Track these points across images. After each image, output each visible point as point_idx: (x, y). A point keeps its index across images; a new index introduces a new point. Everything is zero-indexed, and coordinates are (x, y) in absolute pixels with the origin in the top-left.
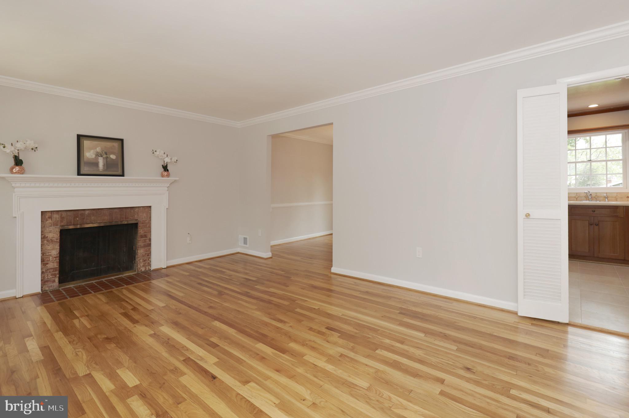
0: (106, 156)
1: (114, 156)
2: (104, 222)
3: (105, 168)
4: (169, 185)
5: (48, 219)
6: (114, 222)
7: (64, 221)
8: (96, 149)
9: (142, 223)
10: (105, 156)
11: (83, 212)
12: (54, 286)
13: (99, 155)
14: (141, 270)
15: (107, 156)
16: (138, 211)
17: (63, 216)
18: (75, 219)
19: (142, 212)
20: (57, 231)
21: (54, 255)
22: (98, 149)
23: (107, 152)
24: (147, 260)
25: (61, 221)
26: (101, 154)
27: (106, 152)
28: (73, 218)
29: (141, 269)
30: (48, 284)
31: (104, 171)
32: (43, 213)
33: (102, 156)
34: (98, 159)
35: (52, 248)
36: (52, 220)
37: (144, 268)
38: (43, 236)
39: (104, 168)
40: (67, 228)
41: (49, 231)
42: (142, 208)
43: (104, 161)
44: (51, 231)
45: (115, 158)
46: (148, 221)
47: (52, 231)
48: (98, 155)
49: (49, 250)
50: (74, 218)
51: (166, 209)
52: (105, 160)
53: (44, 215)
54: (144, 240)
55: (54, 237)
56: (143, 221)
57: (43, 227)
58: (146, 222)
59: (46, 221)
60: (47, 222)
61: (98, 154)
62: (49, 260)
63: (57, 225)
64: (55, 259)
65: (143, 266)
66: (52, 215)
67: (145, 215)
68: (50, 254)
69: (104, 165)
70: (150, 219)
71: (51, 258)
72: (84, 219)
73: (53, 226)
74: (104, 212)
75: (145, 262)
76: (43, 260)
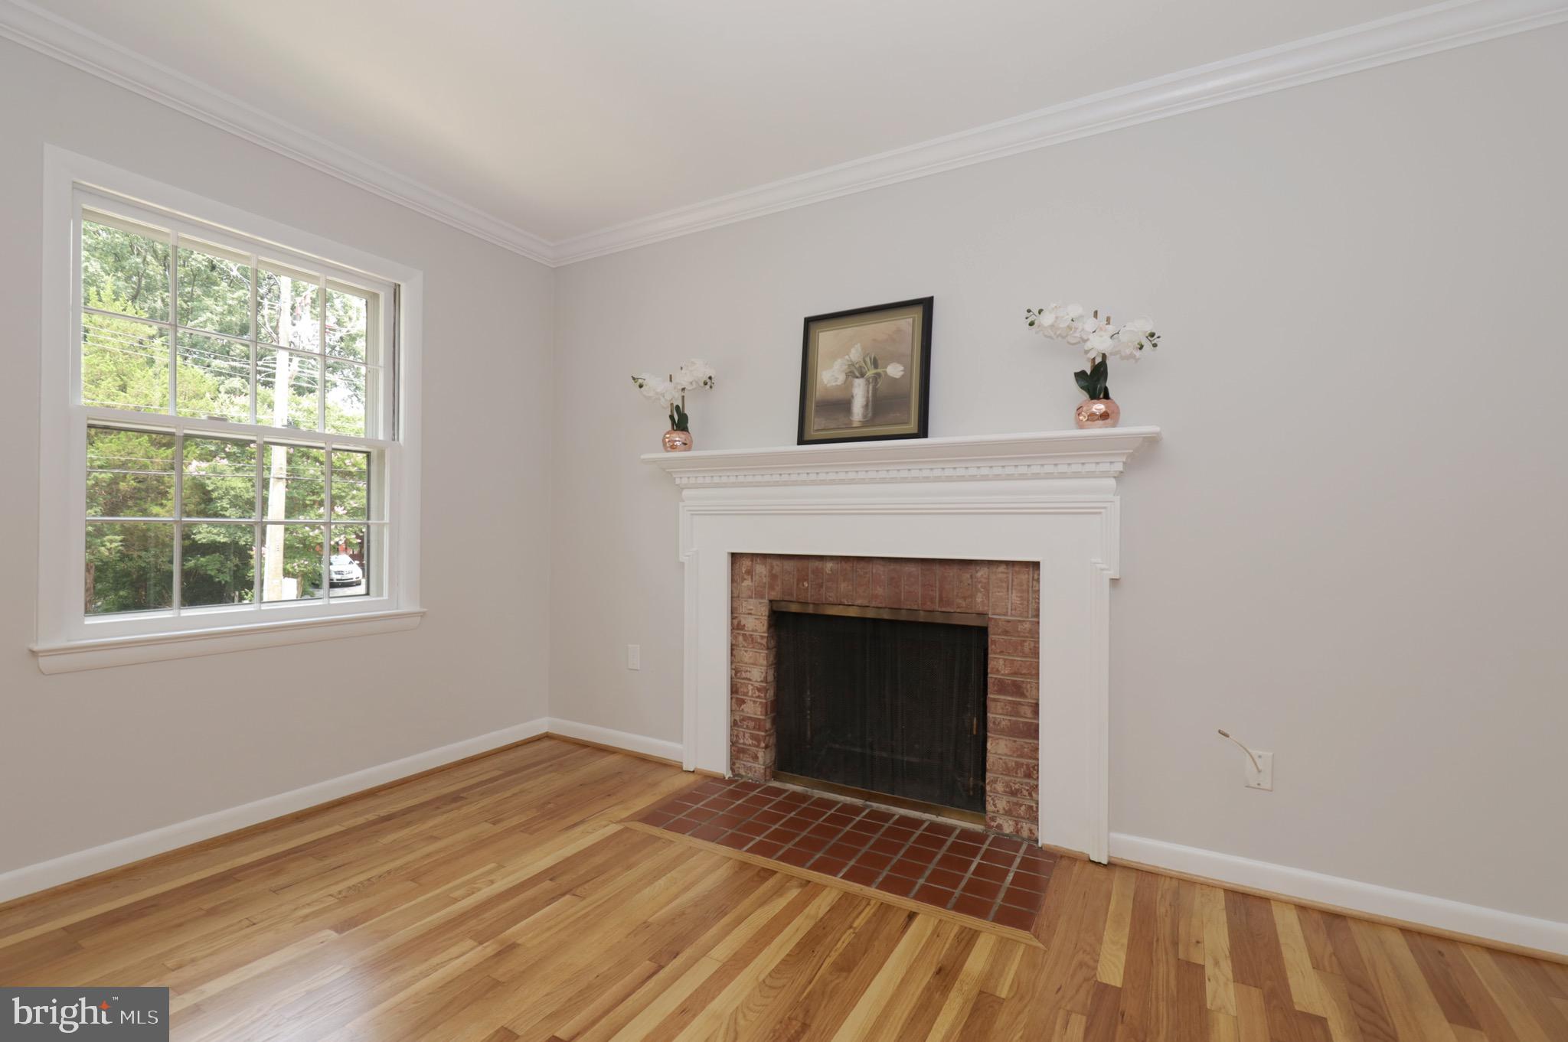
0: (875, 371)
1: (898, 365)
2: (874, 604)
3: (870, 415)
4: (1119, 467)
5: (746, 577)
6: (903, 612)
7: (778, 586)
8: (848, 354)
9: (1006, 632)
10: (871, 373)
11: (817, 564)
12: (755, 772)
13: (857, 374)
14: (999, 827)
15: (879, 370)
16: (988, 578)
17: (774, 572)
18: (800, 586)
19: (1004, 585)
20: (762, 615)
21: (756, 681)
22: (855, 354)
23: (877, 358)
24: (1025, 793)
25: (772, 588)
26: (861, 367)
27: (875, 359)
28: (795, 580)
29: (999, 821)
30: (745, 761)
31: (866, 423)
32: (734, 556)
33: (862, 375)
34: (852, 385)
35: (751, 661)
36: (752, 581)
37: (1011, 823)
38: (736, 622)
39: (865, 416)
40: (784, 610)
41: (747, 612)
42: (1002, 568)
43: (868, 388)
44: (750, 612)
45: (902, 373)
46: (1027, 626)
47: (753, 612)
48: (855, 372)
49: (746, 663)
50: (798, 580)
51: (1107, 583)
52: (871, 387)
53: (738, 565)
54: (1010, 702)
55: (756, 631)
56: (1008, 621)
57: (734, 598)
58: (1020, 627)
59: (743, 582)
60: (743, 584)
61: (853, 369)
62: (746, 694)
63: (762, 597)
64: (757, 693)
65: (1008, 813)
66: (752, 564)
67: (1015, 597)
68: (748, 675)
69: (866, 406)
70: (1035, 619)
71: (750, 687)
72: (821, 586)
73: (755, 598)
74: (874, 571)
75: (1015, 799)
76: (734, 690)
